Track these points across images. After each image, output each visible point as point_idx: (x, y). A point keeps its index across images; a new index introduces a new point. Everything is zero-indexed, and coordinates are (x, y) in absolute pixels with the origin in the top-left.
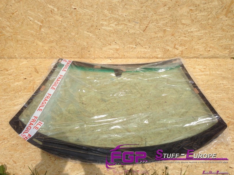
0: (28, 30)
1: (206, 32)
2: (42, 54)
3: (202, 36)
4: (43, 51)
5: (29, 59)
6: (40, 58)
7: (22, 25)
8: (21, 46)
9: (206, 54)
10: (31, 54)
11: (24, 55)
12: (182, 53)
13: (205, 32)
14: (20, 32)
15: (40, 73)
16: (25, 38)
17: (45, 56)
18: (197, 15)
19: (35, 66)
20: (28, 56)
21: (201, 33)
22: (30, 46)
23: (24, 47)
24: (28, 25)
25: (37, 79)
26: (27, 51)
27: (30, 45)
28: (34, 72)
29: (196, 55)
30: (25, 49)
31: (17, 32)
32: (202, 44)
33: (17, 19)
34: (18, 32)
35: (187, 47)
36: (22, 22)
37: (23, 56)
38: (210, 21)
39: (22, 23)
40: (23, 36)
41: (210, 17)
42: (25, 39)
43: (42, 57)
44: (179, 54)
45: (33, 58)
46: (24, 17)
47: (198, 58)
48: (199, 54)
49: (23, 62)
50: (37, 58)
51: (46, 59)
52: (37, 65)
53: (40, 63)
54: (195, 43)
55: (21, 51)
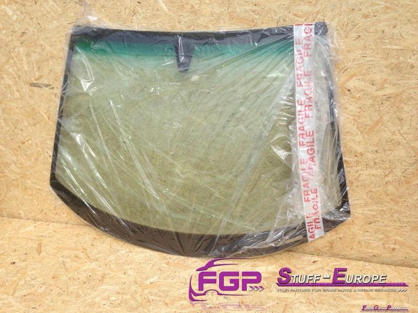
0: (44, 172)
1: (383, 210)
2: (63, 216)
3: (374, 216)
4: (64, 211)
5: (40, 222)
6: (58, 222)
7: (35, 162)
8: (30, 198)
9: (387, 255)
10: (45, 214)
11: (34, 214)
12: (331, 247)
13: (380, 209)
14: (31, 174)
15: (43, 254)
16: (38, 185)
17: (66, 219)
18: (360, 172)
19: (42, 238)
20: (39, 216)
21: (372, 211)
22: (44, 200)
23: (35, 201)
24: (44, 164)
25: (32, 267)
26: (39, 207)
27: (45, 198)
28: (35, 251)
29: (363, 256)
30: (37, 204)
31: (27, 173)
32: (376, 233)
33: (28, 153)
34: (28, 175)
35: (341, 235)
36: (37, 158)
37: (32, 215)
38: (391, 188)
39: (36, 160)
40: (35, 181)
41: (389, 178)
42: (38, 187)
43: (62, 220)
44: (325, 247)
45: (47, 221)
46: (40, 150)
47: (369, 261)
48: (371, 255)
49: (27, 227)
50: (54, 222)
51: (68, 225)
52: (46, 237)
53: (55, 233)
54: (360, 230)
55: (29, 207)
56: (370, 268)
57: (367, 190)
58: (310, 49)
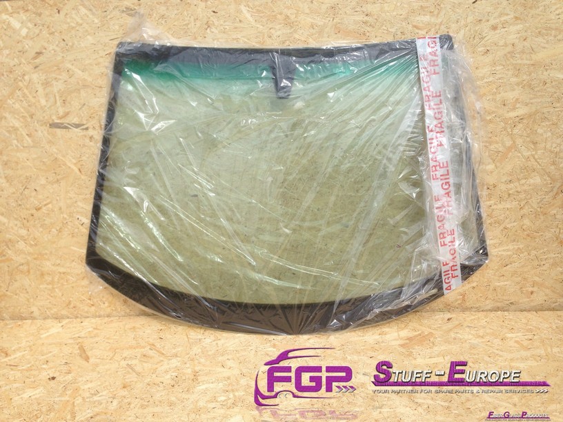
56: (511, 317)
57: (501, 227)
58: (437, 65)
